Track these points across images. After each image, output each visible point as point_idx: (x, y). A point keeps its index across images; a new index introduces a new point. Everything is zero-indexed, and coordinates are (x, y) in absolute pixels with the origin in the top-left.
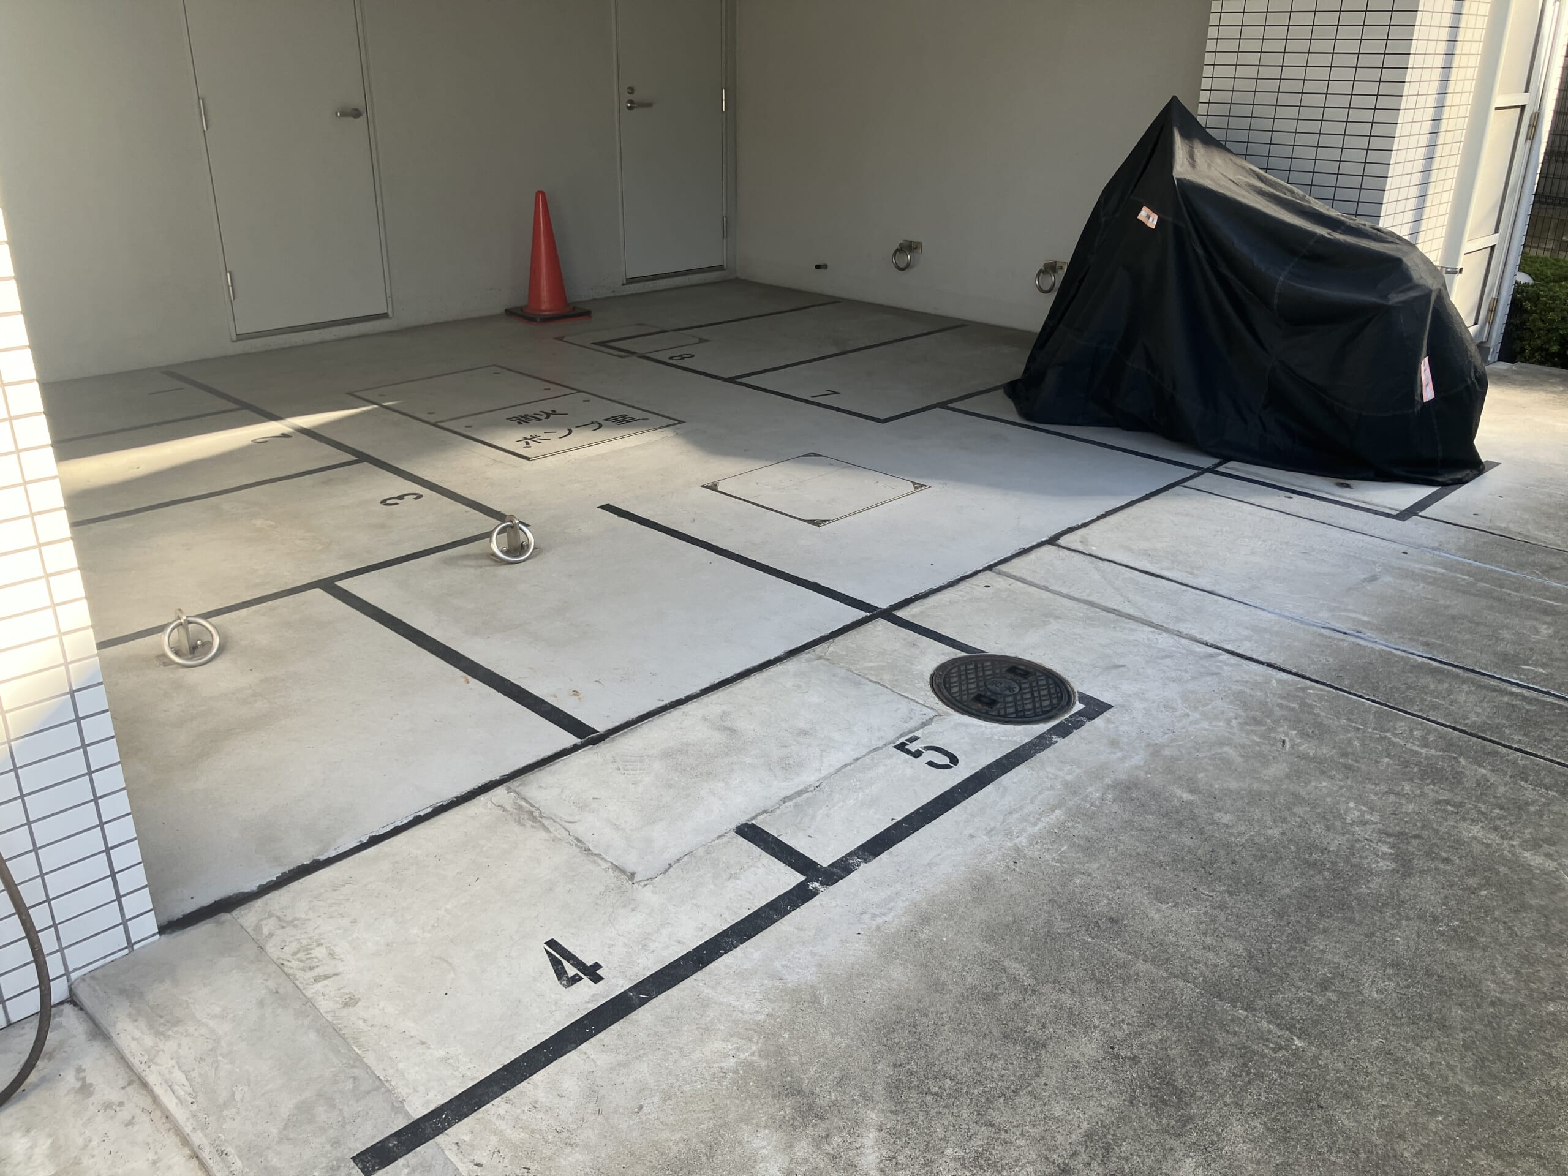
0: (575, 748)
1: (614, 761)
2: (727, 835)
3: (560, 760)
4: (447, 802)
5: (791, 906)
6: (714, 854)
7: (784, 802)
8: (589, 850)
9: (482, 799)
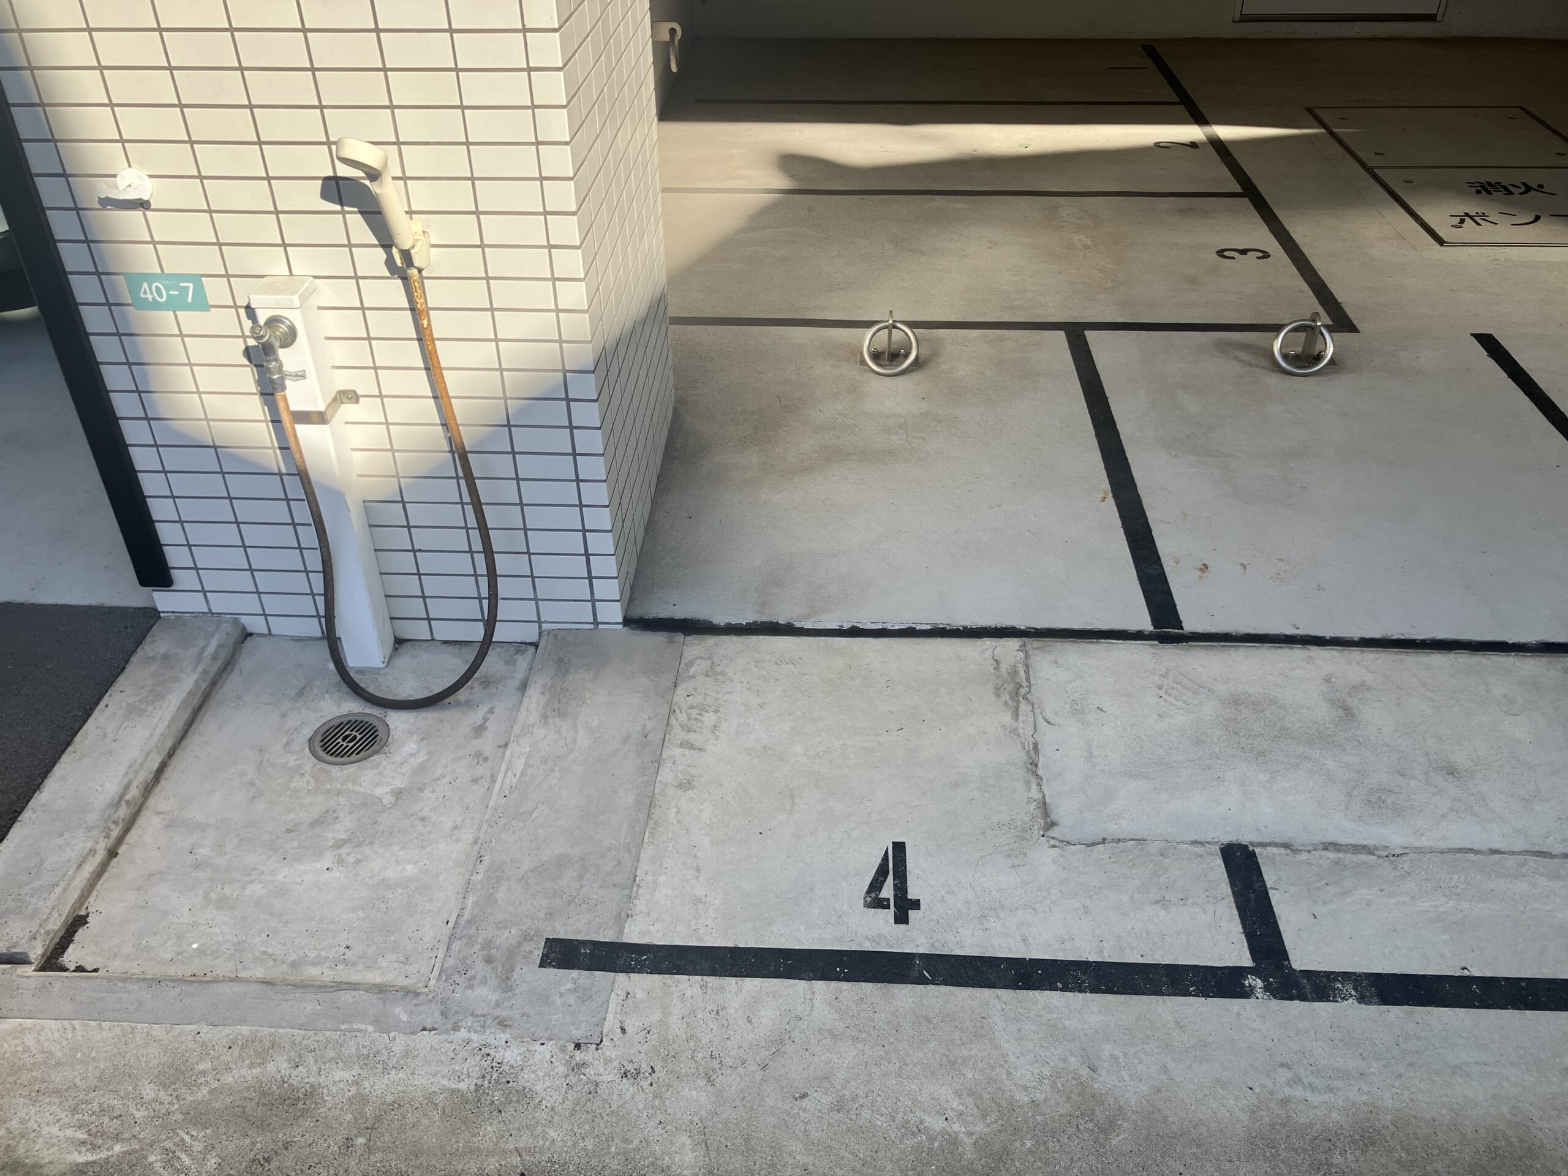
0: (1139, 636)
1: (1165, 676)
2: (1206, 845)
3: (1107, 641)
4: (951, 628)
5: (1198, 989)
6: (1168, 861)
7: (1325, 849)
8: (1036, 765)
9: (988, 643)
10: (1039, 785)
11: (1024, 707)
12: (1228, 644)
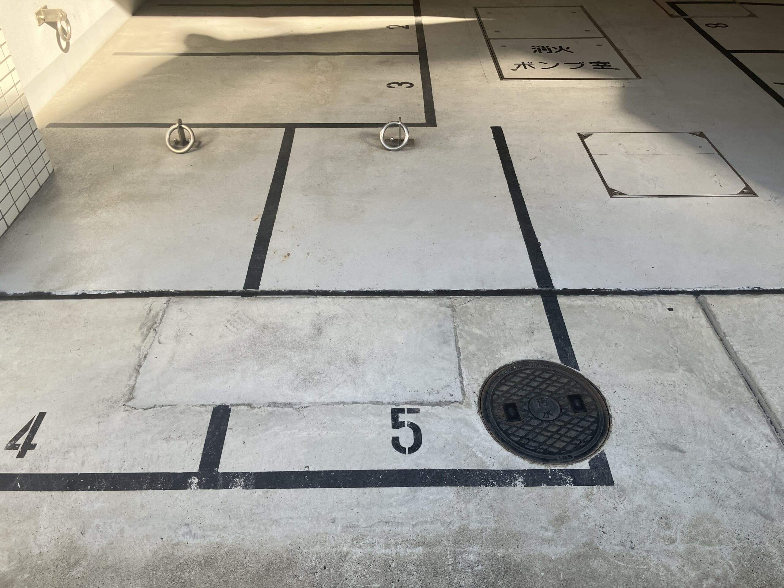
0: (233, 293)
1: (234, 315)
2: (208, 407)
3: (214, 297)
4: (136, 292)
5: (163, 485)
6: (183, 416)
7: (269, 406)
8: (141, 366)
9: (151, 300)
10: (137, 377)
11: (152, 334)
12: (277, 296)
